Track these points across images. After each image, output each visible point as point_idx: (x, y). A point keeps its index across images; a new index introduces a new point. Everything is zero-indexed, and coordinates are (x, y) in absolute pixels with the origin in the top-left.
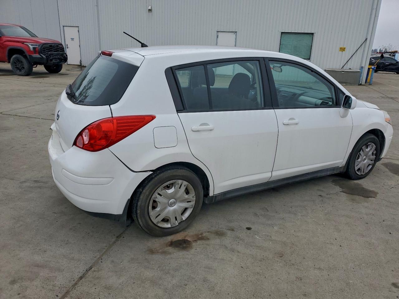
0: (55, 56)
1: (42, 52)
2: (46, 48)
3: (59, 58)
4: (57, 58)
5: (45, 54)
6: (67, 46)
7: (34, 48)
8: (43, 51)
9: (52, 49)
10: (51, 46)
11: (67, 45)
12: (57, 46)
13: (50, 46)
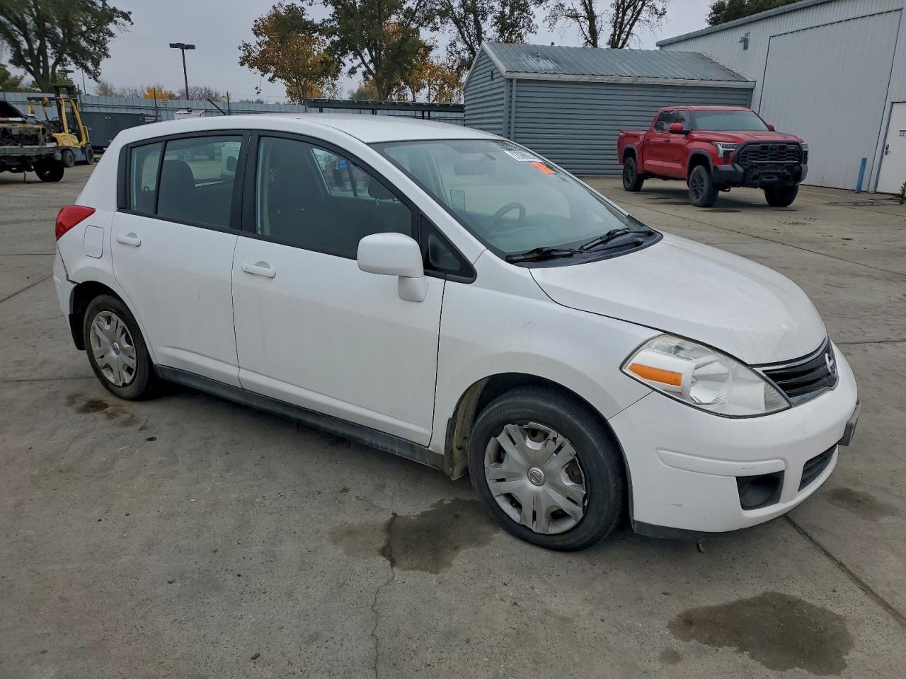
0: (769, 168)
1: (741, 159)
2: (750, 152)
3: (777, 174)
4: (773, 173)
5: (744, 165)
6: (887, 149)
7: (725, 151)
8: (742, 157)
9: (766, 154)
10: (765, 148)
11: (888, 146)
12: (784, 147)
13: (762, 147)
